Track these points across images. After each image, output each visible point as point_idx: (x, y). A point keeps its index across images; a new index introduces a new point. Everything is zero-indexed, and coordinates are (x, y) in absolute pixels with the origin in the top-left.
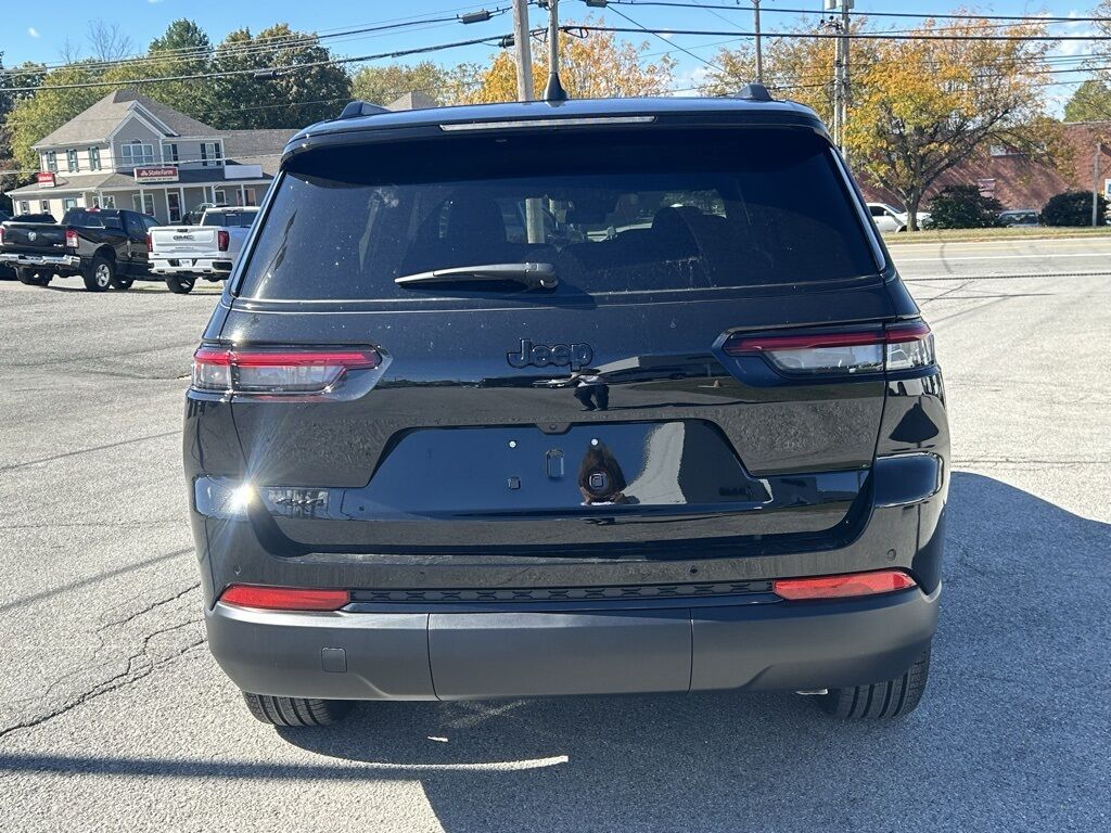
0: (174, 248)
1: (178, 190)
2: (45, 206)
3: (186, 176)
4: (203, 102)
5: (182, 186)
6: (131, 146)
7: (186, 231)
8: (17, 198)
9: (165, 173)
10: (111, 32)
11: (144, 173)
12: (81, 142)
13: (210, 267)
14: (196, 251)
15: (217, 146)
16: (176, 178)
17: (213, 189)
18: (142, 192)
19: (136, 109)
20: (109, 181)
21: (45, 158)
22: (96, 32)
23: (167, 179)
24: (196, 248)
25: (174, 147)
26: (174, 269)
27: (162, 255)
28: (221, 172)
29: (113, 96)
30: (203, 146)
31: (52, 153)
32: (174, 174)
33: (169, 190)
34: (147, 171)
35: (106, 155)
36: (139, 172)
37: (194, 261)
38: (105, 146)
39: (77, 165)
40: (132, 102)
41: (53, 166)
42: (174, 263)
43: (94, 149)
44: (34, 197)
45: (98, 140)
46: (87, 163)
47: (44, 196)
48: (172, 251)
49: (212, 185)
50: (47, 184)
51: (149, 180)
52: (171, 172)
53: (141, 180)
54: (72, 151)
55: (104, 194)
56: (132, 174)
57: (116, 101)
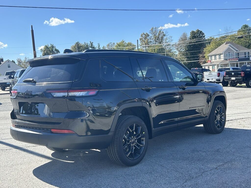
0: (208, 76)
1: (238, 63)
2: (209, 67)
3: (240, 60)
4: (249, 43)
5: (239, 62)
6: (228, 54)
7: (211, 73)
8: (203, 66)
9: (235, 59)
10: (229, 29)
11: (230, 60)
12: (217, 53)
13: (215, 80)
14: (213, 77)
15: (249, 53)
16: (238, 60)
17: (246, 63)
18: (229, 64)
19: (230, 46)
20: (222, 62)
21: (210, 57)
22: (226, 29)
23: (235, 61)
24: (213, 76)
25: (238, 53)
26: (208, 81)
27: (206, 78)
28: (249, 58)
29: (225, 43)
30: (245, 53)
31: (211, 56)
32: (237, 60)
33: (236, 63)
34: (231, 59)
35: (222, 56)
36: (229, 59)
37: (212, 79)
38: (222, 54)
39: (216, 58)
40: (229, 44)
41: (211, 59)
42: (208, 80)
43: (220, 55)
44: (206, 66)
45: (221, 53)
46: (218, 58)
47: (208, 65)
48: (208, 77)
49: (246, 62)
50: (209, 63)
51: (231, 61)
52: (236, 59)
53: (229, 61)
54: (215, 55)
55: (221, 64)
56: (227, 60)
57: (226, 44)
